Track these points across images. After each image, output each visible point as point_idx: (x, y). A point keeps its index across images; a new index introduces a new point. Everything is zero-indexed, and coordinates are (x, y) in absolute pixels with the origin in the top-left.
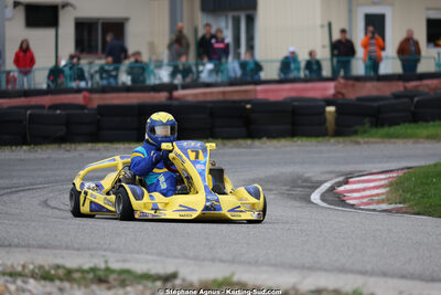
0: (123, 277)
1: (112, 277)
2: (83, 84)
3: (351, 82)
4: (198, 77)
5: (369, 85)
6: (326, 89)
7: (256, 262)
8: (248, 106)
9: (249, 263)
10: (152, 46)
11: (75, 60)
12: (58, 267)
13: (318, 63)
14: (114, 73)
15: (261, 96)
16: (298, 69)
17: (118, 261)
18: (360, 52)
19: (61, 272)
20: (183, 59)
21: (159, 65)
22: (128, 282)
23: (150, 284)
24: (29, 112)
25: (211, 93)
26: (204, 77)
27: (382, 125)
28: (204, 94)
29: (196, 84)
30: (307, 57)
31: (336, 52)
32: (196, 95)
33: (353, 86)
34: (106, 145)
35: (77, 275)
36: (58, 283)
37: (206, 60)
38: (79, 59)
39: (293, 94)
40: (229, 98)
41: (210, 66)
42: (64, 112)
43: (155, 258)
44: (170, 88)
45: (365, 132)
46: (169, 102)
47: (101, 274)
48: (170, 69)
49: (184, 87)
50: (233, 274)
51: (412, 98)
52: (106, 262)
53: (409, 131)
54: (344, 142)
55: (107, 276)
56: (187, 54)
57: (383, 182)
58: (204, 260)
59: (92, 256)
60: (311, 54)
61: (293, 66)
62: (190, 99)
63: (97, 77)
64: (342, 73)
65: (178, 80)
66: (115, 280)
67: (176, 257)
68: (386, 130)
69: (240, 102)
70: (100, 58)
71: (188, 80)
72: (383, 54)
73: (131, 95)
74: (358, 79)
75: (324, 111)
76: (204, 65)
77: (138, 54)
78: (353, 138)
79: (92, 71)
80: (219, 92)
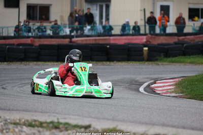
0: (66, 126)
2: (30, 34)
3: (153, 36)
5: (162, 38)
6: (142, 39)
7: (124, 120)
8: (108, 46)
10: (62, 17)
11: (27, 23)
12: (35, 121)
13: (138, 27)
15: (112, 42)
16: (129, 30)
19: (37, 123)
21: (65, 27)
22: (68, 129)
23: (79, 130)
24: (8, 47)
25: (89, 40)
26: (86, 32)
27: (169, 57)
28: (86, 40)
29: (82, 35)
30: (134, 24)
32: (82, 40)
33: (155, 38)
35: (45, 125)
36: (36, 128)
37: (87, 25)
38: (29, 23)
39: (127, 41)
40: (97, 42)
41: (89, 27)
42: (23, 47)
43: (76, 117)
44: (70, 37)
45: (161, 60)
47: (56, 124)
49: (77, 37)
50: (117, 126)
51: (183, 44)
52: (58, 119)
53: (182, 60)
54: (152, 64)
55: (59, 126)
57: (172, 83)
58: (99, 119)
59: (49, 116)
61: (127, 28)
62: (79, 42)
63: (36, 31)
65: (74, 33)
66: (62, 127)
68: (171, 59)
69: (104, 44)
70: (38, 22)
71: (79, 33)
73: (53, 40)
74: (157, 35)
75: (143, 50)
76: (86, 27)
77: (56, 21)
78: (156, 62)
79: (34, 28)
80: (93, 40)
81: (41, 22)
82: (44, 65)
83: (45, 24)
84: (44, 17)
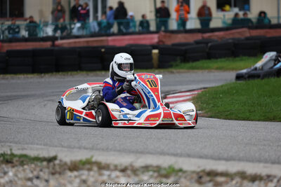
0: (22, 159)
1: (15, 159)
3: (168, 34)
4: (71, 32)
5: (180, 36)
6: (152, 39)
7: (107, 149)
8: (103, 50)
9: (103, 150)
10: (41, 13)
14: (17, 30)
15: (111, 44)
16: (135, 26)
17: (19, 149)
18: (174, 15)
20: (62, 20)
21: (46, 25)
22: (25, 163)
23: (39, 164)
25: (79, 42)
26: (75, 32)
27: (188, 61)
28: (75, 42)
29: (70, 36)
31: (158, 15)
32: (70, 43)
33: (170, 36)
34: (12, 75)
37: (76, 21)
39: (131, 42)
40: (91, 45)
41: (78, 25)
43: (43, 147)
44: (53, 39)
45: (177, 65)
46: (52, 48)
47: (8, 157)
48: (53, 27)
49: (62, 38)
50: (92, 157)
51: (207, 43)
52: (11, 150)
53: (205, 65)
54: (163, 72)
55: (12, 159)
56: (64, 17)
57: (188, 98)
58: (74, 147)
59: (2, 146)
60: (143, 16)
61: (131, 24)
62: (66, 46)
63: (7, 32)
64: (163, 28)
65: (58, 34)
66: (17, 161)
67: (56, 146)
68: (190, 64)
69: (97, 47)
70: (8, 20)
71: (65, 34)
72: (189, 16)
73: (28, 43)
74: (173, 32)
75: (151, 53)
76: (75, 24)
77: (31, 17)
78: (170, 70)
79: (3, 29)
80: (84, 42)
81: (12, 20)
82: (13, 79)
83: (18, 23)
84: (17, 13)
